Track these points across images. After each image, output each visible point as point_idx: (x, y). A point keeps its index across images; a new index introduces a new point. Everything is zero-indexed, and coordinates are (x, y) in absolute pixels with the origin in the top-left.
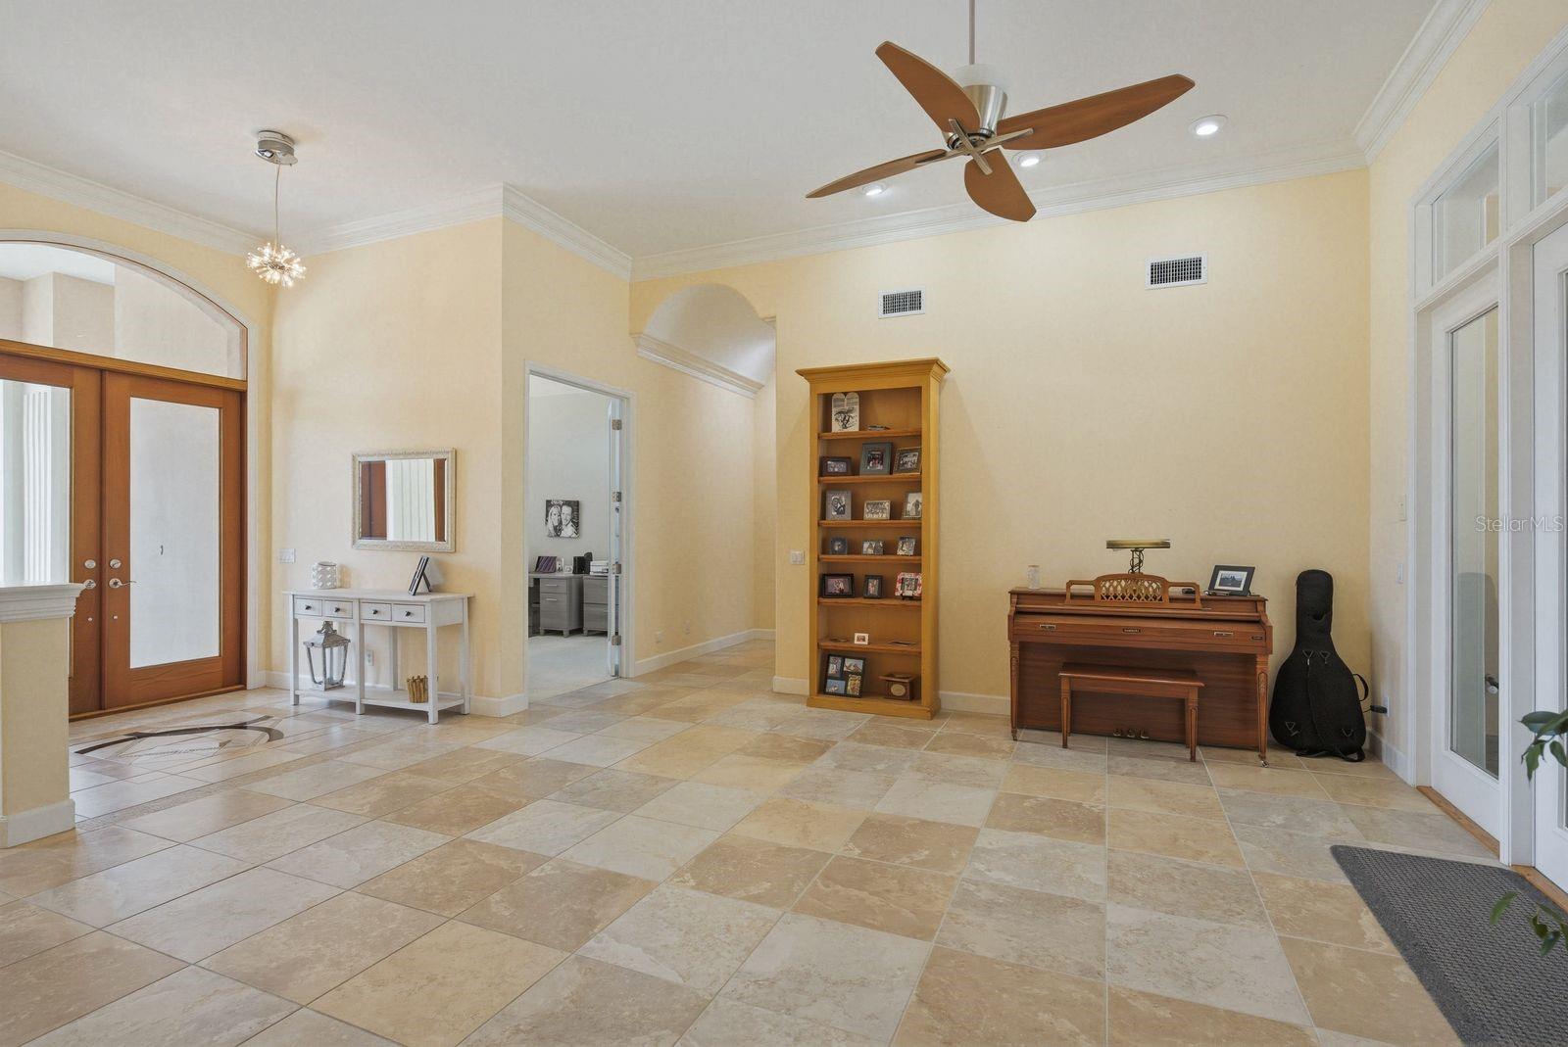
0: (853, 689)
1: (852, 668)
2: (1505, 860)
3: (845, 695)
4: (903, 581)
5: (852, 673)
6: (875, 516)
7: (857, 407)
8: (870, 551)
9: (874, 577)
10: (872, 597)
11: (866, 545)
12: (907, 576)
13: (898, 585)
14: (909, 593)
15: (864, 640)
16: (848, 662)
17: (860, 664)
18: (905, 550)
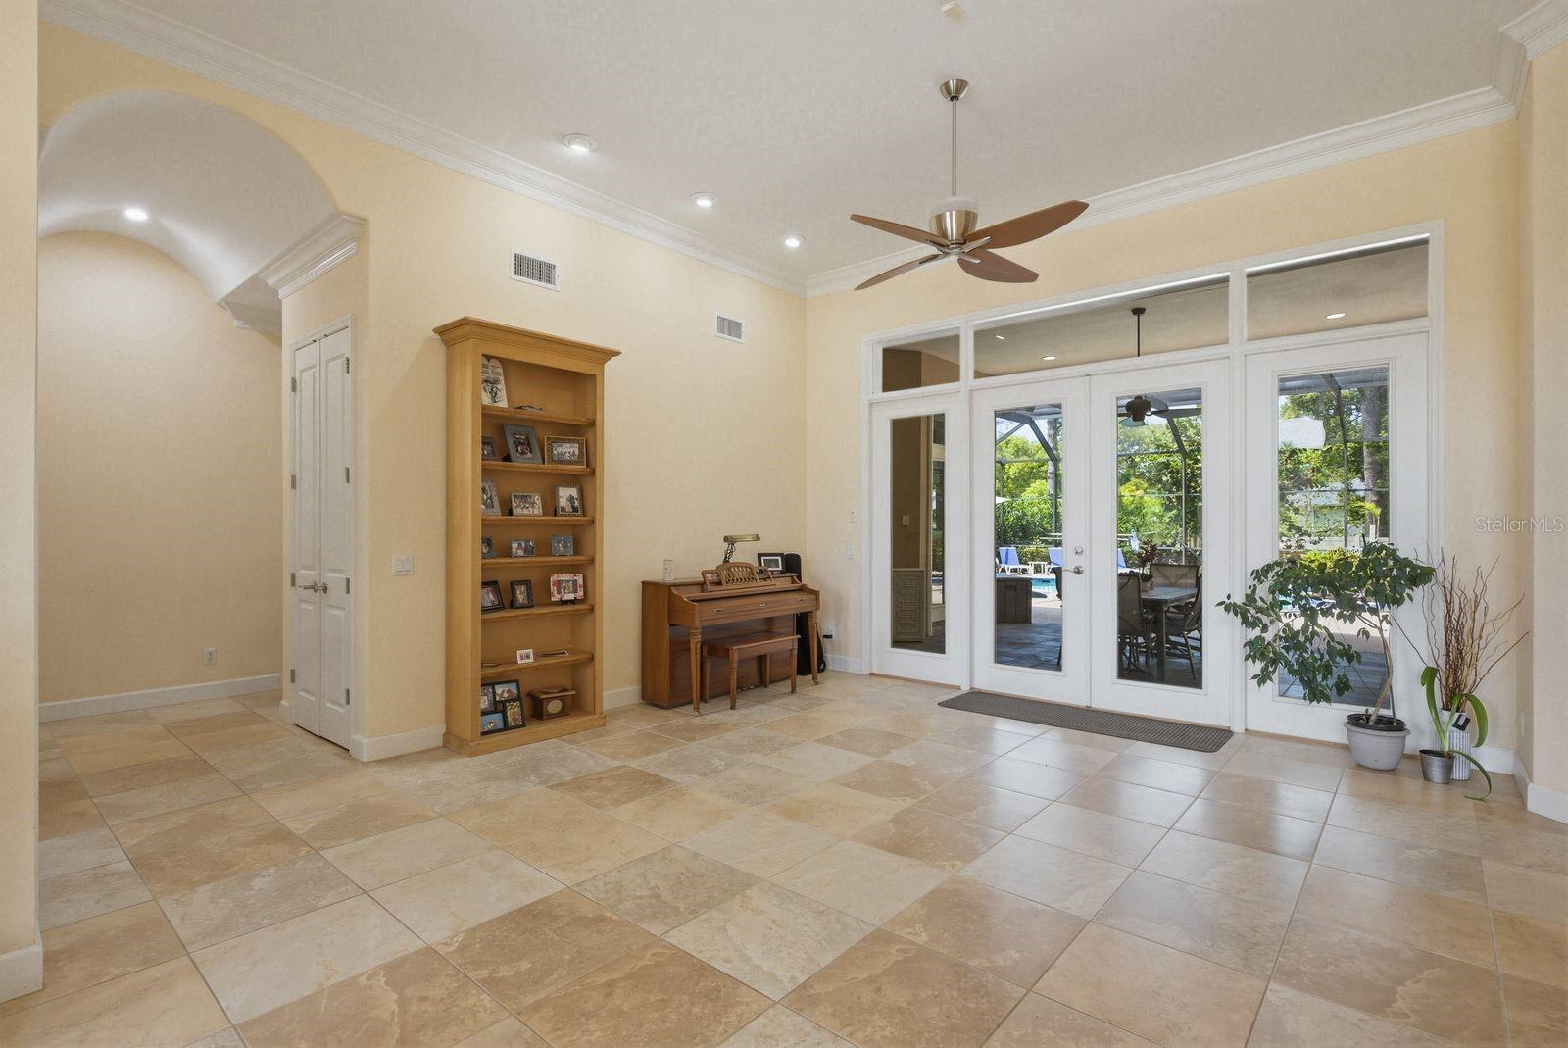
0: (514, 720)
1: (506, 695)
2: (966, 688)
3: (506, 728)
4: (558, 584)
5: (509, 701)
6: (526, 511)
7: (502, 378)
8: (521, 553)
9: (520, 583)
10: (523, 607)
11: (515, 546)
12: (564, 577)
13: (553, 589)
14: (571, 597)
15: (528, 657)
16: (499, 690)
17: (513, 688)
18: (562, 548)
